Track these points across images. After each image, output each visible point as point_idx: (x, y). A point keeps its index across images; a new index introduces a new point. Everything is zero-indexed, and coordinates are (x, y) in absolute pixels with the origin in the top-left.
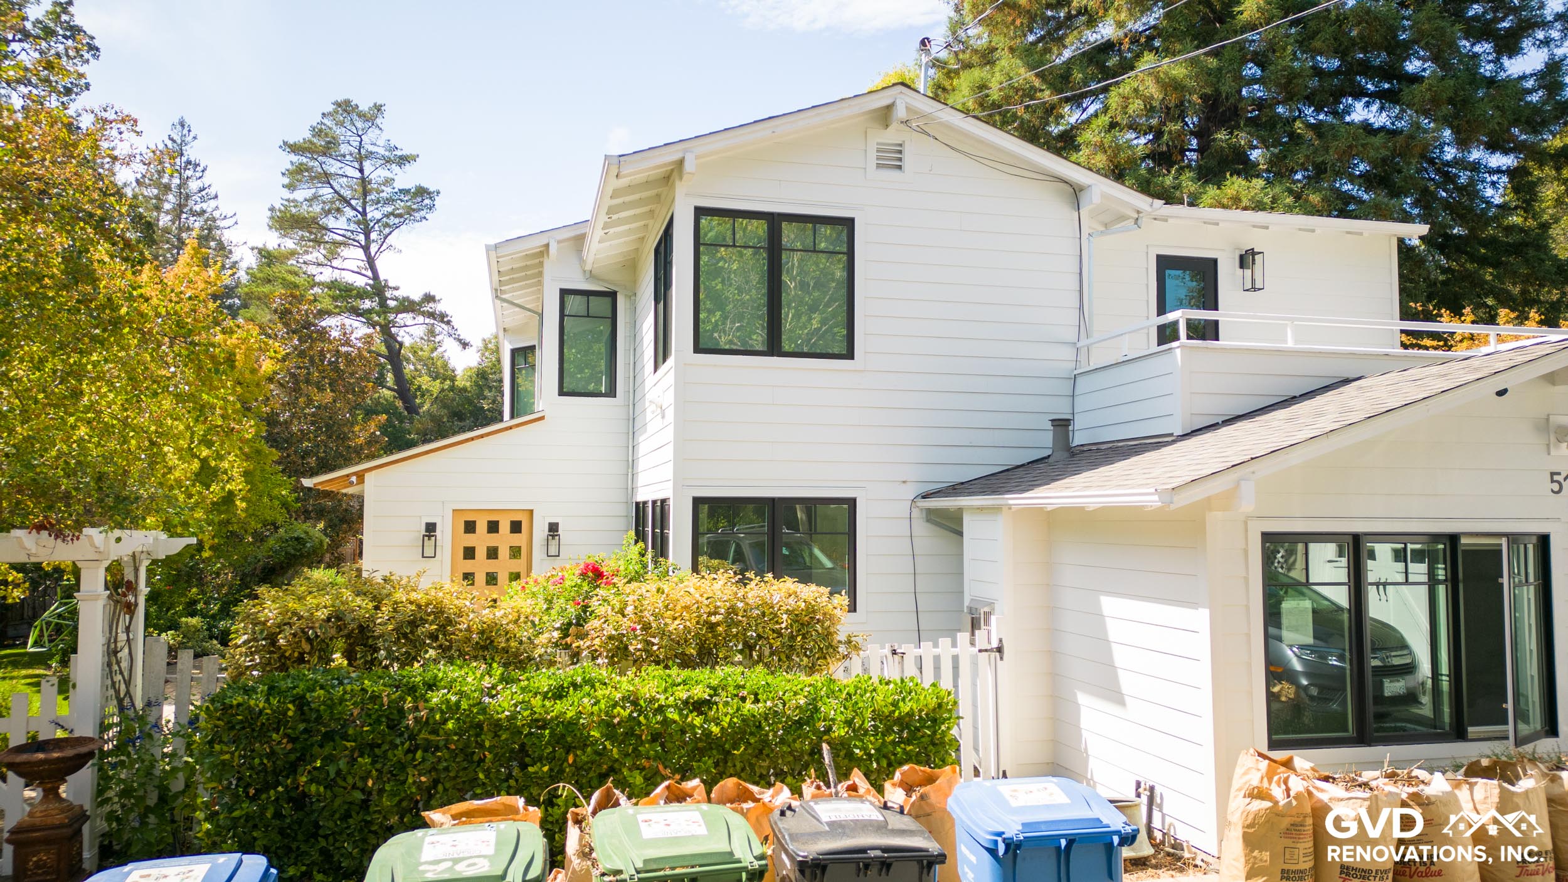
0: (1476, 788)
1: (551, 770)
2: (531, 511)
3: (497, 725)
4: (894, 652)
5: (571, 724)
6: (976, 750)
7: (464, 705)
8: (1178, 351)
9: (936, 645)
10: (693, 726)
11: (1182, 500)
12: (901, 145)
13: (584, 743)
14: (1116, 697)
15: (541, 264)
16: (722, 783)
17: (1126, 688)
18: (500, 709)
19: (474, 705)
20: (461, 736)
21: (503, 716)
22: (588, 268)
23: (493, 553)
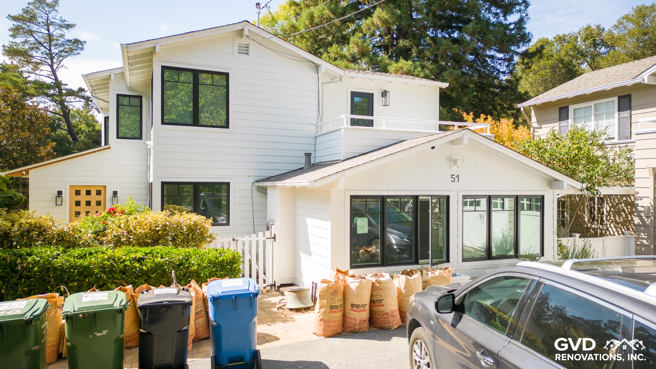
0: (400, 278)
1: (78, 284)
2: (105, 186)
3: (55, 269)
4: (234, 240)
5: (86, 268)
6: (265, 274)
7: (42, 261)
8: (343, 130)
9: (250, 237)
10: (136, 267)
11: (318, 185)
12: (248, 45)
13: (92, 274)
14: (309, 253)
15: (108, 83)
16: (141, 286)
17: (312, 250)
18: (56, 263)
19: (45, 261)
20: (41, 273)
21: (57, 265)
22: (129, 85)
23: (88, 203)
